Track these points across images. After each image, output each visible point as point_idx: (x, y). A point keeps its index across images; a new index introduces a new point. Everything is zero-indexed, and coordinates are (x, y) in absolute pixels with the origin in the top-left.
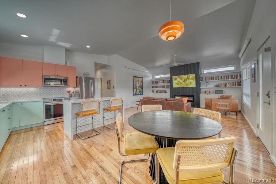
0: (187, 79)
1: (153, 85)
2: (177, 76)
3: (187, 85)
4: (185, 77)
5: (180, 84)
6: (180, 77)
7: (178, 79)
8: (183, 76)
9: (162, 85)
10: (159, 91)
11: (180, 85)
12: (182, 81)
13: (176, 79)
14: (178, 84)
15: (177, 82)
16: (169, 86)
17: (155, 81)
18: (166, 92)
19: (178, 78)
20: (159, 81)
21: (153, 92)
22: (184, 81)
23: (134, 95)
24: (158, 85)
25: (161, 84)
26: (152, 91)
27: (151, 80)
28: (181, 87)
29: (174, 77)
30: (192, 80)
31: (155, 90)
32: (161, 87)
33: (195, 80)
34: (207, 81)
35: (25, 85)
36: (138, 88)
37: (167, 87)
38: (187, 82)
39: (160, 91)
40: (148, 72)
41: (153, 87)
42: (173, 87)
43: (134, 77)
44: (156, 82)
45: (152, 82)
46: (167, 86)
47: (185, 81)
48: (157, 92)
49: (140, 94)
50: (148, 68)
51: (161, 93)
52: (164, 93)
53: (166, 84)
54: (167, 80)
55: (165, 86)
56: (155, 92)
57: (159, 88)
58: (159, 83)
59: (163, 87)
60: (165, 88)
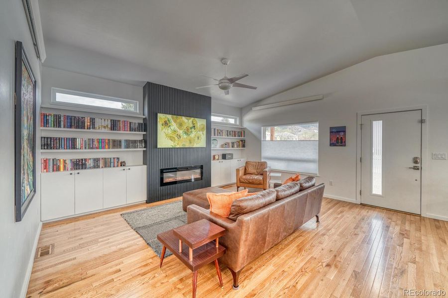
0: (191, 128)
1: (49, 135)
2: (169, 117)
3: (190, 143)
4: (187, 121)
5: (176, 138)
6: (178, 121)
7: (174, 126)
8: (184, 119)
9: (106, 137)
10: (90, 163)
11: (176, 142)
12: (181, 132)
13: (166, 124)
15: (169, 131)
16: (135, 142)
18: (123, 164)
19: (173, 123)
20: (93, 121)
21: (52, 166)
22: (185, 133)
24: (82, 136)
25: (103, 133)
26: (47, 161)
27: (41, 108)
28: (178, 146)
29: (161, 117)
30: (201, 133)
31: (65, 156)
32: (103, 144)
33: (205, 132)
34: (216, 136)
37: (127, 147)
38: (192, 135)
39: (96, 160)
41: (49, 144)
42: (158, 146)
45: (45, 116)
46: (130, 144)
47: (187, 132)
48: (79, 165)
51: (102, 171)
52: (114, 166)
53: (124, 135)
54: (130, 123)
55: (120, 141)
56: (62, 166)
57: (90, 148)
58: (94, 128)
59: (111, 143)
60: (120, 146)
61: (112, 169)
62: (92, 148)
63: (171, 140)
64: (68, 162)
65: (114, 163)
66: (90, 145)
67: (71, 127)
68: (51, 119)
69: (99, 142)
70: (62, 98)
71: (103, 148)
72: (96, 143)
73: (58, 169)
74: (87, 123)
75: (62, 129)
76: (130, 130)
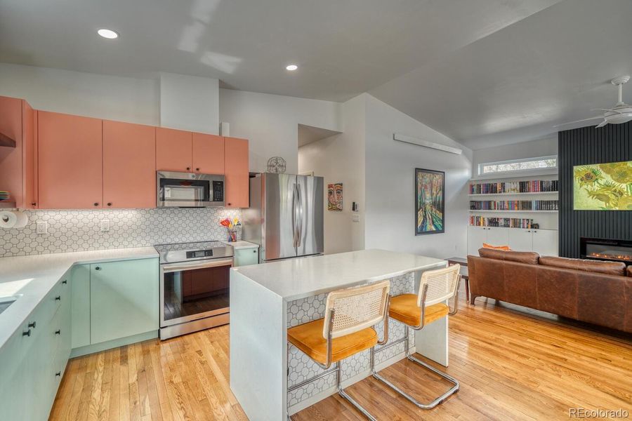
1: (474, 199)
2: (596, 167)
5: (612, 197)
7: (606, 178)
9: (515, 199)
10: (502, 222)
11: (613, 202)
13: (589, 178)
14: (599, 197)
15: (594, 187)
16: (548, 203)
17: (486, 186)
18: (535, 226)
19: (603, 174)
20: (503, 185)
21: (476, 221)
23: (418, 232)
24: (496, 198)
25: (512, 194)
26: (472, 218)
27: (469, 181)
28: (617, 209)
29: (579, 170)
31: (486, 215)
32: (513, 205)
35: (109, 204)
36: (428, 207)
37: (539, 208)
39: (507, 220)
40: (459, 152)
41: (474, 206)
42: (575, 208)
43: (417, 170)
44: (491, 189)
45: (472, 186)
46: (543, 205)
48: (494, 222)
49: (434, 229)
50: (460, 140)
51: (512, 230)
52: (523, 227)
53: (535, 196)
54: (542, 182)
55: (531, 203)
56: (482, 222)
57: (501, 209)
58: (504, 191)
59: (520, 205)
60: (530, 208)
61: (521, 229)
62: (504, 209)
63: (600, 199)
64: (486, 219)
65: (524, 224)
66: (502, 207)
67: (487, 192)
68: (475, 188)
69: (508, 204)
70: (487, 169)
71: (513, 209)
72: (506, 205)
73: (479, 225)
74: (499, 188)
75: (482, 194)
76: (542, 190)
